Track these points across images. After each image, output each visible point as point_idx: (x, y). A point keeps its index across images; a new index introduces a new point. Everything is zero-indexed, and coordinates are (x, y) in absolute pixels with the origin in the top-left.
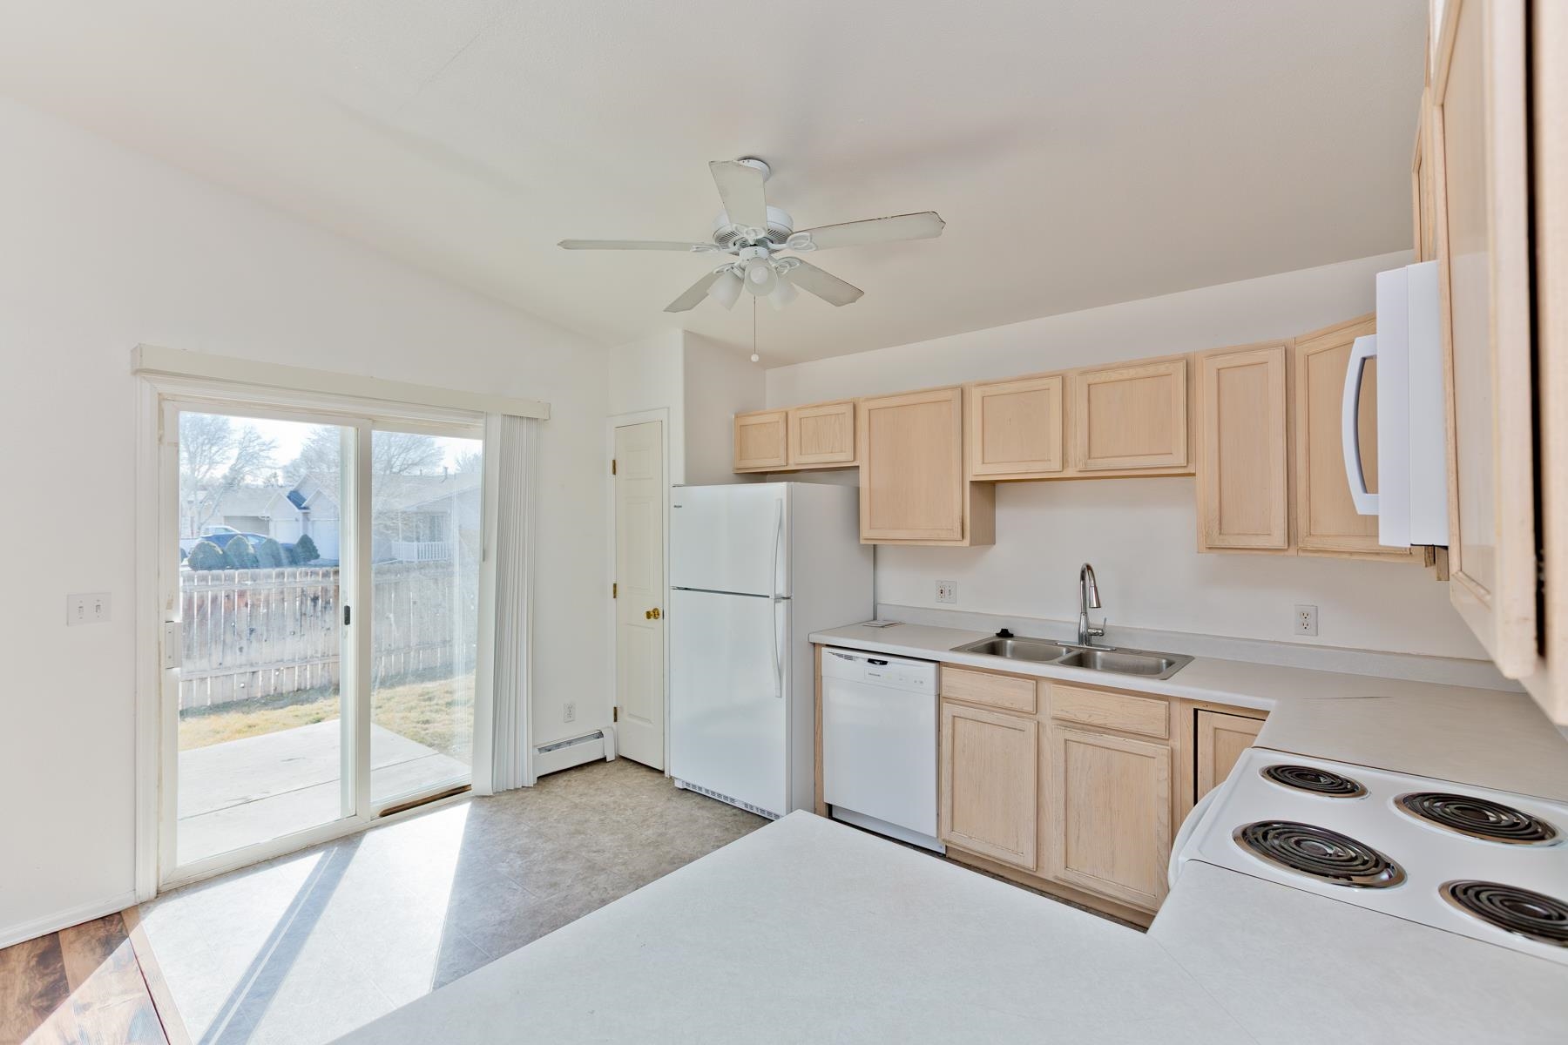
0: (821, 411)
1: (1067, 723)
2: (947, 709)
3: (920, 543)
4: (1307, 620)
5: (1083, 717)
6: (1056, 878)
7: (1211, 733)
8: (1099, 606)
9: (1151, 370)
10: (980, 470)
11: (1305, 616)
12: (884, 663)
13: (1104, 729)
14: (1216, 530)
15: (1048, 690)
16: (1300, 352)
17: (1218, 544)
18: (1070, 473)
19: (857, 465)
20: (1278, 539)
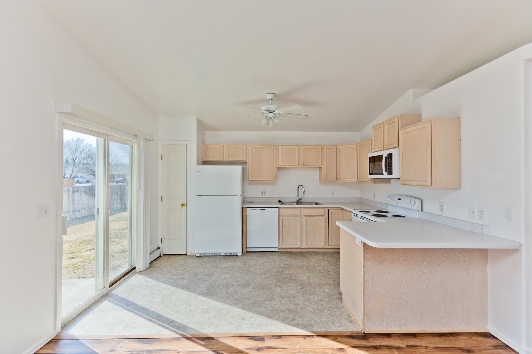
0: (236, 146)
1: (307, 216)
2: (281, 218)
3: (267, 181)
4: (333, 193)
5: (310, 214)
6: (305, 247)
7: (331, 213)
8: (305, 193)
9: (315, 147)
10: (280, 164)
11: (332, 192)
12: (263, 210)
13: (313, 216)
14: (326, 178)
15: (303, 210)
16: (338, 147)
17: (326, 180)
18: (300, 166)
19: (247, 161)
20: (335, 179)
